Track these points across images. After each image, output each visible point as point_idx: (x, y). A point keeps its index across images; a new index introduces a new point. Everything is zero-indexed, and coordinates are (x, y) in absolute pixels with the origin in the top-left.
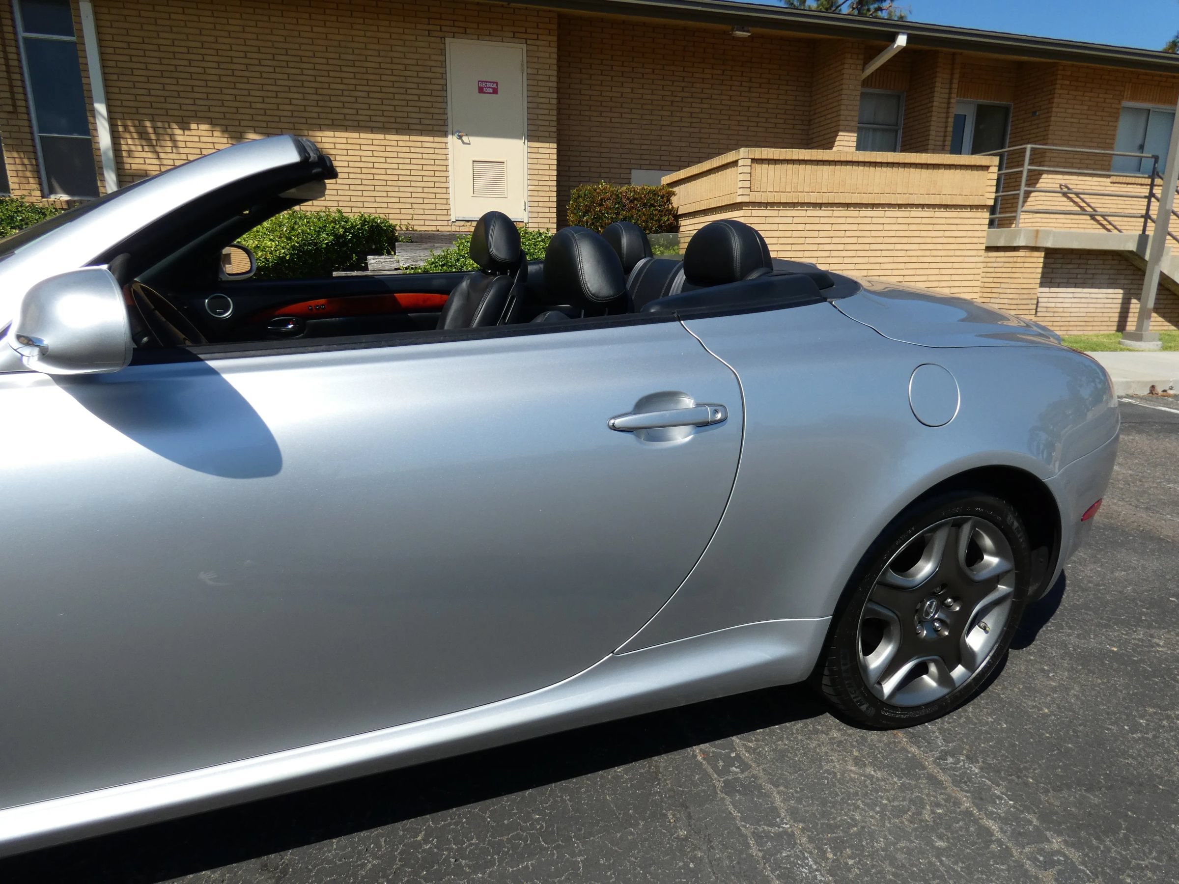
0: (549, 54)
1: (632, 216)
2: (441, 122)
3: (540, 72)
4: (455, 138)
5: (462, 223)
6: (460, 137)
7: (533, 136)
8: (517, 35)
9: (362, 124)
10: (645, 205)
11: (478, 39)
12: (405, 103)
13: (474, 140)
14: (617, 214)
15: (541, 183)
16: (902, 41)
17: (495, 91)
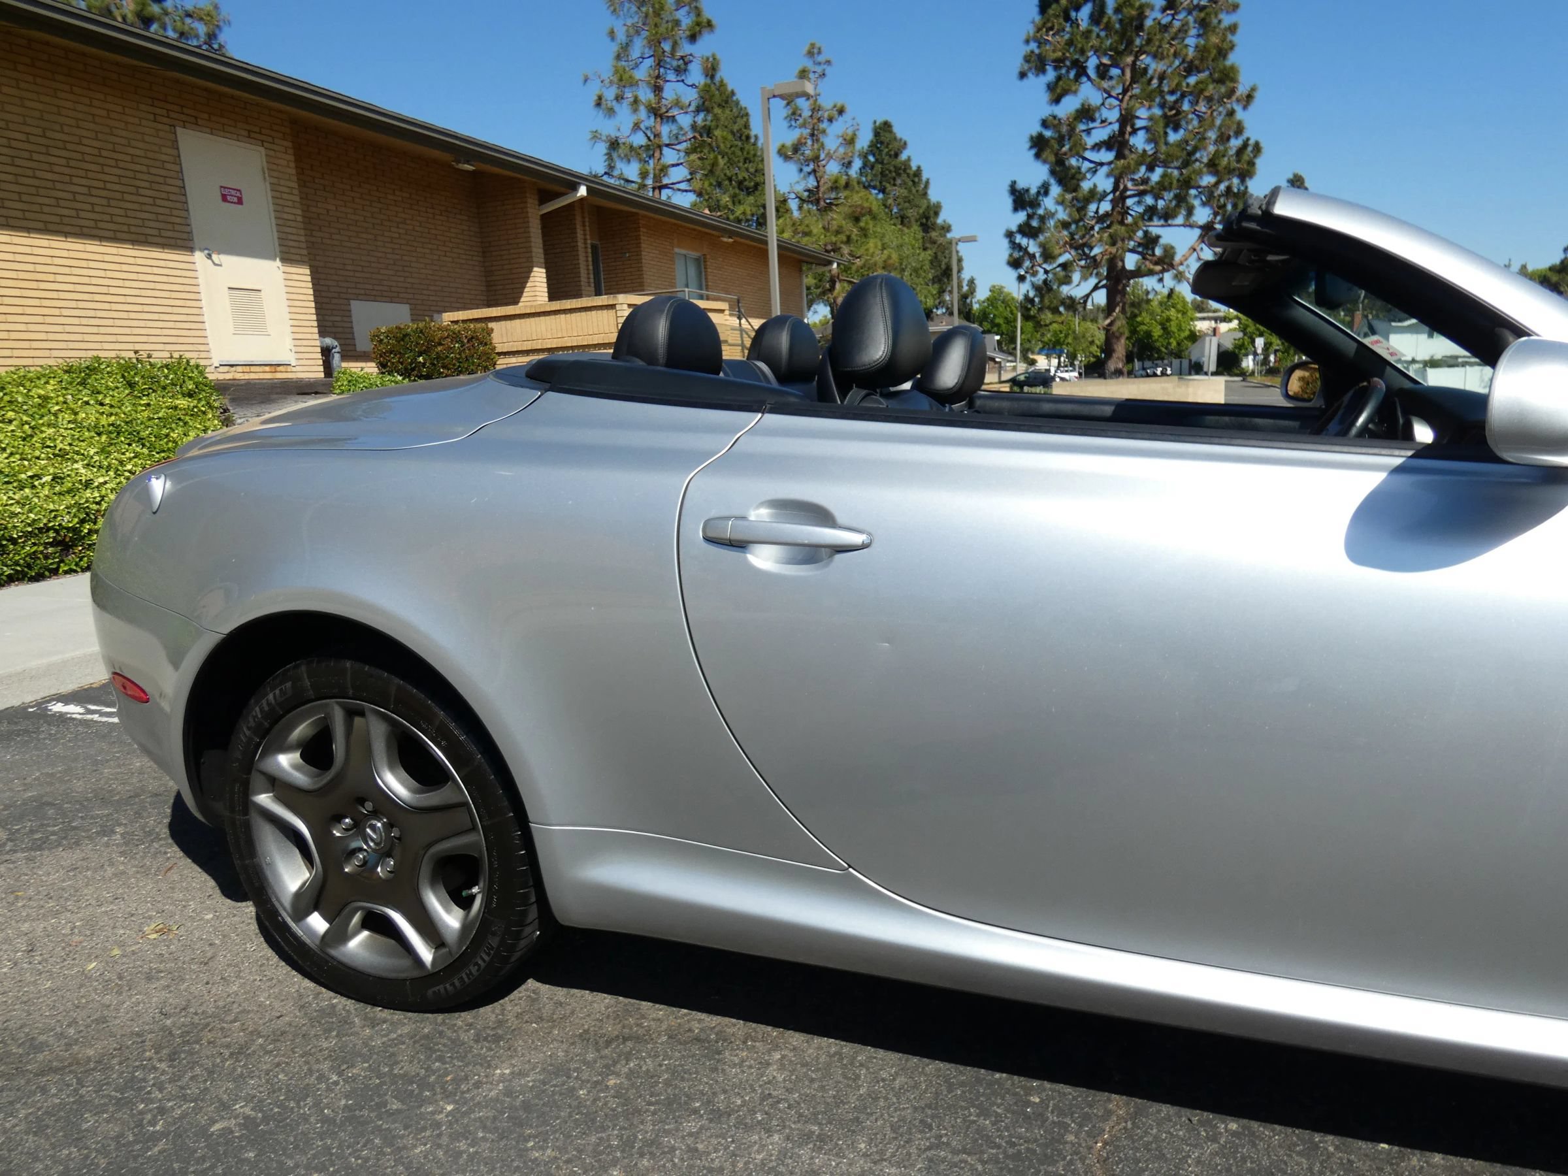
0: (286, 161)
2: (185, 236)
3: (283, 182)
4: (203, 256)
5: (226, 369)
6: (209, 256)
7: (287, 259)
8: (252, 134)
9: (85, 230)
11: (212, 134)
12: (137, 207)
13: (225, 259)
15: (301, 317)
16: (583, 191)
17: (240, 201)
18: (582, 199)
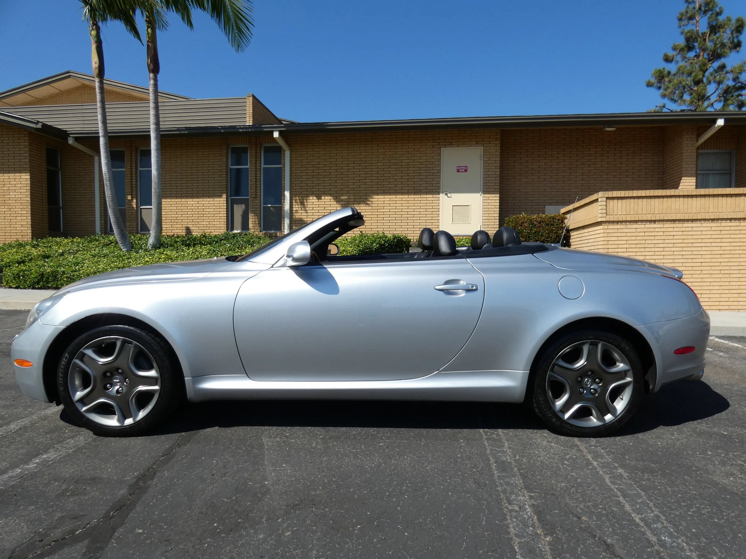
0: (495, 150)
1: (540, 231)
2: (437, 188)
3: (491, 159)
4: (444, 195)
6: (446, 194)
7: (486, 190)
8: (478, 143)
9: (397, 191)
10: (547, 225)
11: (458, 147)
12: (419, 180)
13: (454, 195)
14: (531, 230)
15: (490, 215)
16: (720, 122)
17: (466, 171)
18: (722, 128)
